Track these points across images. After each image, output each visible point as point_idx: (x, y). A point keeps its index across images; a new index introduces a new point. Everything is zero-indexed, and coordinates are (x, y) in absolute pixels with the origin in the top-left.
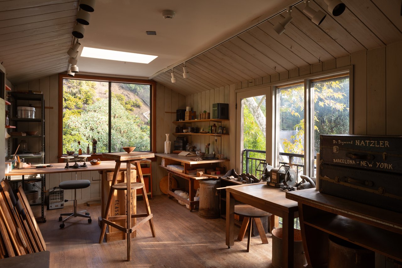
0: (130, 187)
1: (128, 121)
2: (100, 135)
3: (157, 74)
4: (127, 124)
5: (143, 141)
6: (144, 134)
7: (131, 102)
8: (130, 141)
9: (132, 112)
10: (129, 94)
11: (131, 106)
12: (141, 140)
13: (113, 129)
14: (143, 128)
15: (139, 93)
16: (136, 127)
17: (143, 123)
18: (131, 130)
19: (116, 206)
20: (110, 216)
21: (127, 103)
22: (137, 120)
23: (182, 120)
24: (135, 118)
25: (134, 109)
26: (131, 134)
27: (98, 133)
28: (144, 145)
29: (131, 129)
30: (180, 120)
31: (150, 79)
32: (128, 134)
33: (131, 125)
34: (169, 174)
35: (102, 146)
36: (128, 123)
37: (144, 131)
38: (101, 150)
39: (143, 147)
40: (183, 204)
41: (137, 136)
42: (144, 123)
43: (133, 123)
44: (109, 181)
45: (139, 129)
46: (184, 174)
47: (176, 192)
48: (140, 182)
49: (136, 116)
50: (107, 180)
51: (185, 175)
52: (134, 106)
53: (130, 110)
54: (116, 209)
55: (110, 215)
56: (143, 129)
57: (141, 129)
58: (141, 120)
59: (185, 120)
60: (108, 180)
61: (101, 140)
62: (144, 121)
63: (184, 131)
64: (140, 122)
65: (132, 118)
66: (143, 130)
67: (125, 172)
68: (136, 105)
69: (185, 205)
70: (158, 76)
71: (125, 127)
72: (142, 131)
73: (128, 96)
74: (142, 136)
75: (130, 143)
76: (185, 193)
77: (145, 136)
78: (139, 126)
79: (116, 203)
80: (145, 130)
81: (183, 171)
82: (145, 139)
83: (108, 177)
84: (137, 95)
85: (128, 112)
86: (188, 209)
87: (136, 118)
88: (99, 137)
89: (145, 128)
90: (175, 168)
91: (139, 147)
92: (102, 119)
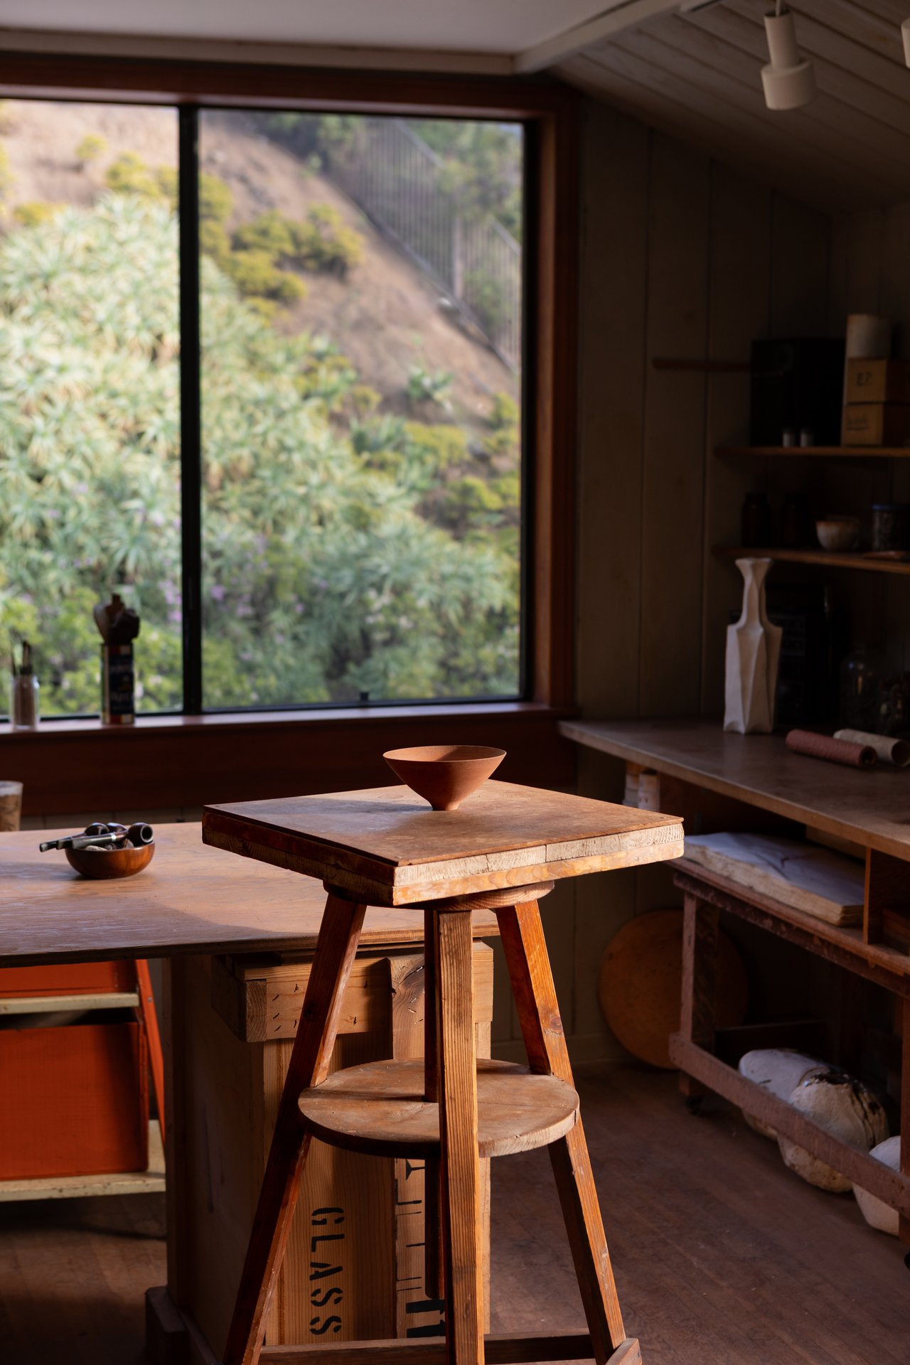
0: (468, 1137)
1: (257, 389)
2: (51, 495)
3: (611, 25)
4: (250, 409)
5: (379, 544)
6: (383, 486)
7: (277, 229)
8: (277, 548)
9: (286, 316)
10: (260, 168)
11: (278, 265)
12: (362, 540)
13: (148, 452)
14: (371, 437)
15: (338, 157)
16: (318, 435)
17: (366, 400)
18: (283, 457)
19: (318, 1257)
20: (273, 1347)
21: (249, 237)
22: (328, 378)
23: (804, 439)
24: (306, 361)
25: (301, 284)
26: (286, 492)
27: (39, 479)
28: (385, 577)
29: (283, 448)
30: (786, 439)
31: (529, 65)
32: (261, 492)
33: (281, 415)
34: (690, 908)
35: (67, 583)
36: (257, 403)
37: (382, 466)
38: (63, 614)
39: (380, 590)
40: (823, 1183)
41: (329, 501)
42: (376, 398)
43: (293, 397)
44: (260, 1046)
45: (345, 448)
46: (858, 943)
47: (753, 1065)
48: (539, 1065)
49: (321, 344)
50: (241, 1032)
51: (872, 951)
52: (297, 263)
53: (274, 294)
54: (318, 1284)
55: (273, 1337)
56: (375, 448)
57: (360, 444)
58: (358, 370)
59: (835, 440)
60: (250, 1038)
61: (55, 536)
62: (380, 385)
63: (825, 532)
64: (344, 389)
65: (290, 358)
66: (376, 458)
67: (399, 966)
68: (317, 255)
69: (849, 1195)
70: (611, 42)
71: (237, 436)
72: (368, 465)
73: (256, 179)
74: (367, 507)
75: (276, 558)
76: (845, 1089)
77: (391, 500)
78: (337, 420)
79: (320, 1231)
80: (388, 454)
81: (846, 910)
82: (387, 528)
83: (250, 1006)
84: (327, 170)
85: (254, 310)
86: (879, 1233)
87: (320, 357)
88: (49, 516)
89: (389, 439)
90: (758, 871)
91: (342, 596)
92: (61, 370)
